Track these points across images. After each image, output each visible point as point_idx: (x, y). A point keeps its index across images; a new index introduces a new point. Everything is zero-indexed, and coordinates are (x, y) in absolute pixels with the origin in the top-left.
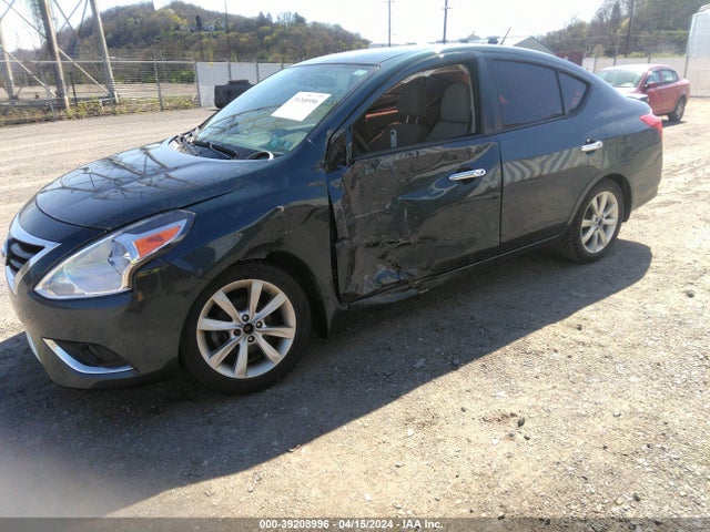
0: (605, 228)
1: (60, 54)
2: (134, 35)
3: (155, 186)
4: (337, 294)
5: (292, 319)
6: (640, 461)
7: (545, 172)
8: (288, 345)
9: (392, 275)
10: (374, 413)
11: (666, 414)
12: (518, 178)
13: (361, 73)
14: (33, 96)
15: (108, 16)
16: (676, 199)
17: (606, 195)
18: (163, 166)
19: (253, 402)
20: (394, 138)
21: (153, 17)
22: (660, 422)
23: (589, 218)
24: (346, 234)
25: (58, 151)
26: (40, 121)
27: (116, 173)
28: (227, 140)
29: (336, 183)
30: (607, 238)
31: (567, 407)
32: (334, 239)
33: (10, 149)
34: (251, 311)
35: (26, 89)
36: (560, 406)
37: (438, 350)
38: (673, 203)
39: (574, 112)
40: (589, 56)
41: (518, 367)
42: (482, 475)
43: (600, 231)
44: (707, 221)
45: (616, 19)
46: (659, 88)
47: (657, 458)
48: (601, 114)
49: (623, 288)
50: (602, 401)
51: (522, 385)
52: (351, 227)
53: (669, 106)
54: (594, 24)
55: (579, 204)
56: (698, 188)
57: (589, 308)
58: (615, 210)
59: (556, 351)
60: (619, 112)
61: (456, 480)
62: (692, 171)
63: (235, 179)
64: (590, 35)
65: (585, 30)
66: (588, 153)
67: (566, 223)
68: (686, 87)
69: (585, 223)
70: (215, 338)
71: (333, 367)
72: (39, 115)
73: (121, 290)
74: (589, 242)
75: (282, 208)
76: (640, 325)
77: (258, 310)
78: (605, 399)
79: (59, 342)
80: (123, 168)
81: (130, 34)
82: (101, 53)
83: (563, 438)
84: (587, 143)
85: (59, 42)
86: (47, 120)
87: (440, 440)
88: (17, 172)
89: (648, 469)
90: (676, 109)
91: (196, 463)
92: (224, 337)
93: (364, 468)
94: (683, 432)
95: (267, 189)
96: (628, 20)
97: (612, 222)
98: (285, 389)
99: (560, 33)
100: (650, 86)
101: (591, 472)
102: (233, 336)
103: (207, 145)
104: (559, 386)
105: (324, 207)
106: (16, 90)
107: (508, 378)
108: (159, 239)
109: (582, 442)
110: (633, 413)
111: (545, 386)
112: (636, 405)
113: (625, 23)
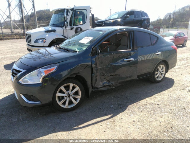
0: (162, 74)
1: (25, 22)
2: (44, 17)
3: (48, 58)
4: (92, 87)
5: (80, 93)
6: (165, 134)
7: (148, 59)
8: (79, 100)
9: (107, 83)
10: (99, 118)
11: (173, 122)
12: (141, 60)
13: (101, 33)
14: (17, 32)
15: (38, 12)
16: (182, 67)
17: (162, 66)
18: (50, 53)
19: (69, 113)
20: (108, 49)
21: (49, 13)
22: (171, 124)
23: (157, 71)
24: (95, 72)
25: (23, 47)
26: (19, 39)
27: (38, 55)
28: (67, 47)
29: (94, 59)
30: (162, 77)
31: (148, 119)
32: (92, 73)
33: (11, 46)
34: (70, 91)
35: (16, 30)
36: (146, 119)
37: (117, 103)
38: (181, 68)
39: (154, 44)
40: (162, 28)
41: (136, 109)
42: (125, 135)
43: (160, 75)
44: (189, 73)
45: (170, 18)
46: (180, 37)
47: (169, 133)
48: (161, 45)
49: (166, 90)
50: (157, 118)
51: (137, 113)
52: (97, 70)
53: (182, 42)
54: (164, 20)
55: (155, 68)
56: (188, 65)
57: (156, 95)
58: (164, 69)
59: (147, 105)
60: (166, 45)
61: (119, 136)
62: (187, 60)
63: (69, 57)
64: (163, 22)
65: (161, 21)
66: (157, 55)
67: (151, 72)
68: (187, 37)
69: (156, 72)
70: (61, 98)
71: (90, 106)
72: (18, 37)
73: (40, 82)
74: (157, 77)
75: (80, 65)
76: (169, 100)
77: (72, 91)
78: (158, 118)
79: (23, 95)
80: (40, 53)
81: (43, 17)
82: (36, 22)
83: (146, 127)
84: (157, 52)
85: (25, 18)
86: (21, 38)
87: (115, 126)
88: (12, 52)
89: (167, 136)
90: (184, 43)
91: (55, 128)
92: (63, 97)
93: (96, 132)
94: (177, 127)
95: (77, 60)
96: (173, 19)
97: (164, 73)
98: (78, 111)
99: (155, 21)
100: (177, 37)
101: (153, 136)
102: (65, 97)
103: (62, 48)
104: (146, 114)
105: (90, 65)
106: (13, 30)
107: (134, 111)
108: (50, 70)
109: (151, 128)
110: (165, 122)
111: (143, 114)
112: (166, 120)
113: (172, 20)
